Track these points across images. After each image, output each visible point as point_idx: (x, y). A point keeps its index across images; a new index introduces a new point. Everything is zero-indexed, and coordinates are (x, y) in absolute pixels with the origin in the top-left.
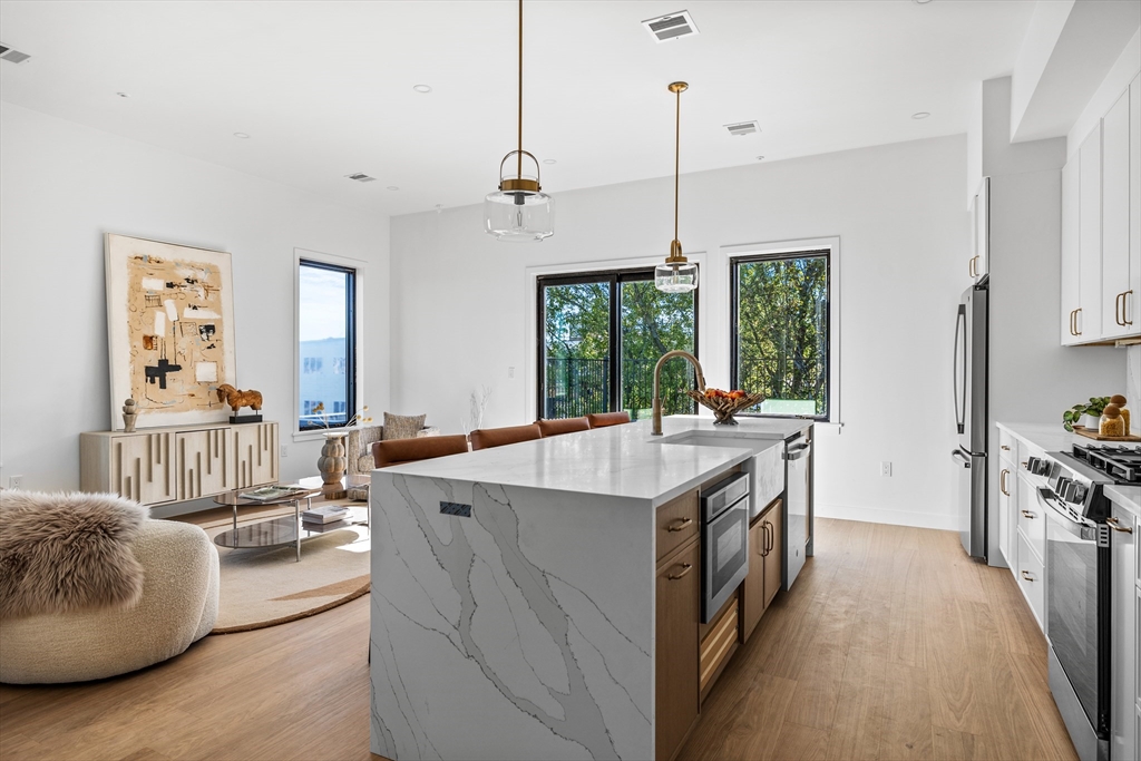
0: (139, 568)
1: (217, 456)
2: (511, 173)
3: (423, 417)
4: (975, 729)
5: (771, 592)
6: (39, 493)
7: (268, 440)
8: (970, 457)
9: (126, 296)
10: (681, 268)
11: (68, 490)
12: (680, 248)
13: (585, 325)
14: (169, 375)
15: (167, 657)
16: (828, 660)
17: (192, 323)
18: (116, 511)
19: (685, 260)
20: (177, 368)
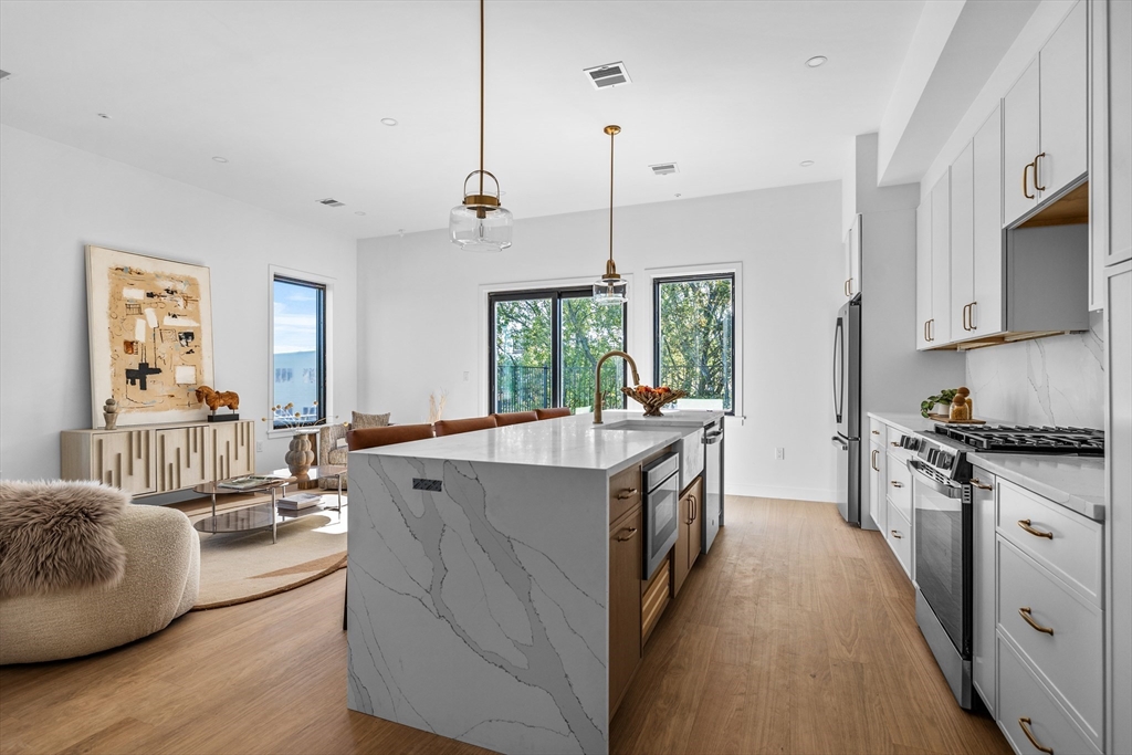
0: (121, 549)
1: (196, 451)
2: (474, 190)
3: (387, 415)
4: (863, 658)
5: (694, 556)
6: (19, 482)
7: (244, 436)
8: (847, 441)
9: (107, 305)
10: (615, 284)
11: (48, 478)
12: (614, 267)
13: (527, 340)
14: (149, 378)
15: (149, 633)
16: (742, 609)
17: (172, 330)
18: (98, 496)
19: (619, 276)
20: (157, 371)
